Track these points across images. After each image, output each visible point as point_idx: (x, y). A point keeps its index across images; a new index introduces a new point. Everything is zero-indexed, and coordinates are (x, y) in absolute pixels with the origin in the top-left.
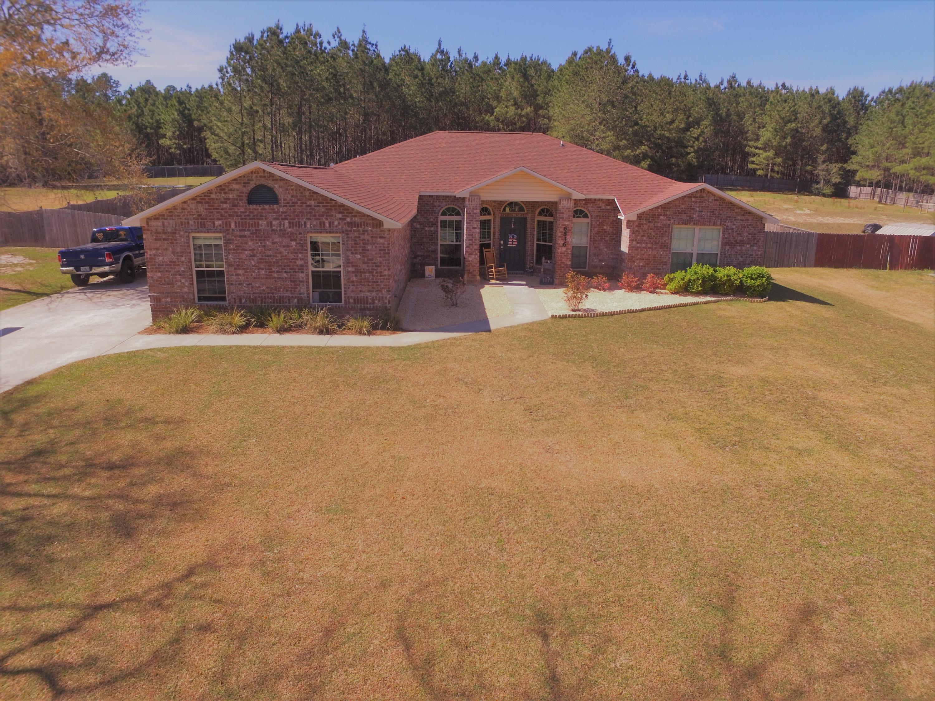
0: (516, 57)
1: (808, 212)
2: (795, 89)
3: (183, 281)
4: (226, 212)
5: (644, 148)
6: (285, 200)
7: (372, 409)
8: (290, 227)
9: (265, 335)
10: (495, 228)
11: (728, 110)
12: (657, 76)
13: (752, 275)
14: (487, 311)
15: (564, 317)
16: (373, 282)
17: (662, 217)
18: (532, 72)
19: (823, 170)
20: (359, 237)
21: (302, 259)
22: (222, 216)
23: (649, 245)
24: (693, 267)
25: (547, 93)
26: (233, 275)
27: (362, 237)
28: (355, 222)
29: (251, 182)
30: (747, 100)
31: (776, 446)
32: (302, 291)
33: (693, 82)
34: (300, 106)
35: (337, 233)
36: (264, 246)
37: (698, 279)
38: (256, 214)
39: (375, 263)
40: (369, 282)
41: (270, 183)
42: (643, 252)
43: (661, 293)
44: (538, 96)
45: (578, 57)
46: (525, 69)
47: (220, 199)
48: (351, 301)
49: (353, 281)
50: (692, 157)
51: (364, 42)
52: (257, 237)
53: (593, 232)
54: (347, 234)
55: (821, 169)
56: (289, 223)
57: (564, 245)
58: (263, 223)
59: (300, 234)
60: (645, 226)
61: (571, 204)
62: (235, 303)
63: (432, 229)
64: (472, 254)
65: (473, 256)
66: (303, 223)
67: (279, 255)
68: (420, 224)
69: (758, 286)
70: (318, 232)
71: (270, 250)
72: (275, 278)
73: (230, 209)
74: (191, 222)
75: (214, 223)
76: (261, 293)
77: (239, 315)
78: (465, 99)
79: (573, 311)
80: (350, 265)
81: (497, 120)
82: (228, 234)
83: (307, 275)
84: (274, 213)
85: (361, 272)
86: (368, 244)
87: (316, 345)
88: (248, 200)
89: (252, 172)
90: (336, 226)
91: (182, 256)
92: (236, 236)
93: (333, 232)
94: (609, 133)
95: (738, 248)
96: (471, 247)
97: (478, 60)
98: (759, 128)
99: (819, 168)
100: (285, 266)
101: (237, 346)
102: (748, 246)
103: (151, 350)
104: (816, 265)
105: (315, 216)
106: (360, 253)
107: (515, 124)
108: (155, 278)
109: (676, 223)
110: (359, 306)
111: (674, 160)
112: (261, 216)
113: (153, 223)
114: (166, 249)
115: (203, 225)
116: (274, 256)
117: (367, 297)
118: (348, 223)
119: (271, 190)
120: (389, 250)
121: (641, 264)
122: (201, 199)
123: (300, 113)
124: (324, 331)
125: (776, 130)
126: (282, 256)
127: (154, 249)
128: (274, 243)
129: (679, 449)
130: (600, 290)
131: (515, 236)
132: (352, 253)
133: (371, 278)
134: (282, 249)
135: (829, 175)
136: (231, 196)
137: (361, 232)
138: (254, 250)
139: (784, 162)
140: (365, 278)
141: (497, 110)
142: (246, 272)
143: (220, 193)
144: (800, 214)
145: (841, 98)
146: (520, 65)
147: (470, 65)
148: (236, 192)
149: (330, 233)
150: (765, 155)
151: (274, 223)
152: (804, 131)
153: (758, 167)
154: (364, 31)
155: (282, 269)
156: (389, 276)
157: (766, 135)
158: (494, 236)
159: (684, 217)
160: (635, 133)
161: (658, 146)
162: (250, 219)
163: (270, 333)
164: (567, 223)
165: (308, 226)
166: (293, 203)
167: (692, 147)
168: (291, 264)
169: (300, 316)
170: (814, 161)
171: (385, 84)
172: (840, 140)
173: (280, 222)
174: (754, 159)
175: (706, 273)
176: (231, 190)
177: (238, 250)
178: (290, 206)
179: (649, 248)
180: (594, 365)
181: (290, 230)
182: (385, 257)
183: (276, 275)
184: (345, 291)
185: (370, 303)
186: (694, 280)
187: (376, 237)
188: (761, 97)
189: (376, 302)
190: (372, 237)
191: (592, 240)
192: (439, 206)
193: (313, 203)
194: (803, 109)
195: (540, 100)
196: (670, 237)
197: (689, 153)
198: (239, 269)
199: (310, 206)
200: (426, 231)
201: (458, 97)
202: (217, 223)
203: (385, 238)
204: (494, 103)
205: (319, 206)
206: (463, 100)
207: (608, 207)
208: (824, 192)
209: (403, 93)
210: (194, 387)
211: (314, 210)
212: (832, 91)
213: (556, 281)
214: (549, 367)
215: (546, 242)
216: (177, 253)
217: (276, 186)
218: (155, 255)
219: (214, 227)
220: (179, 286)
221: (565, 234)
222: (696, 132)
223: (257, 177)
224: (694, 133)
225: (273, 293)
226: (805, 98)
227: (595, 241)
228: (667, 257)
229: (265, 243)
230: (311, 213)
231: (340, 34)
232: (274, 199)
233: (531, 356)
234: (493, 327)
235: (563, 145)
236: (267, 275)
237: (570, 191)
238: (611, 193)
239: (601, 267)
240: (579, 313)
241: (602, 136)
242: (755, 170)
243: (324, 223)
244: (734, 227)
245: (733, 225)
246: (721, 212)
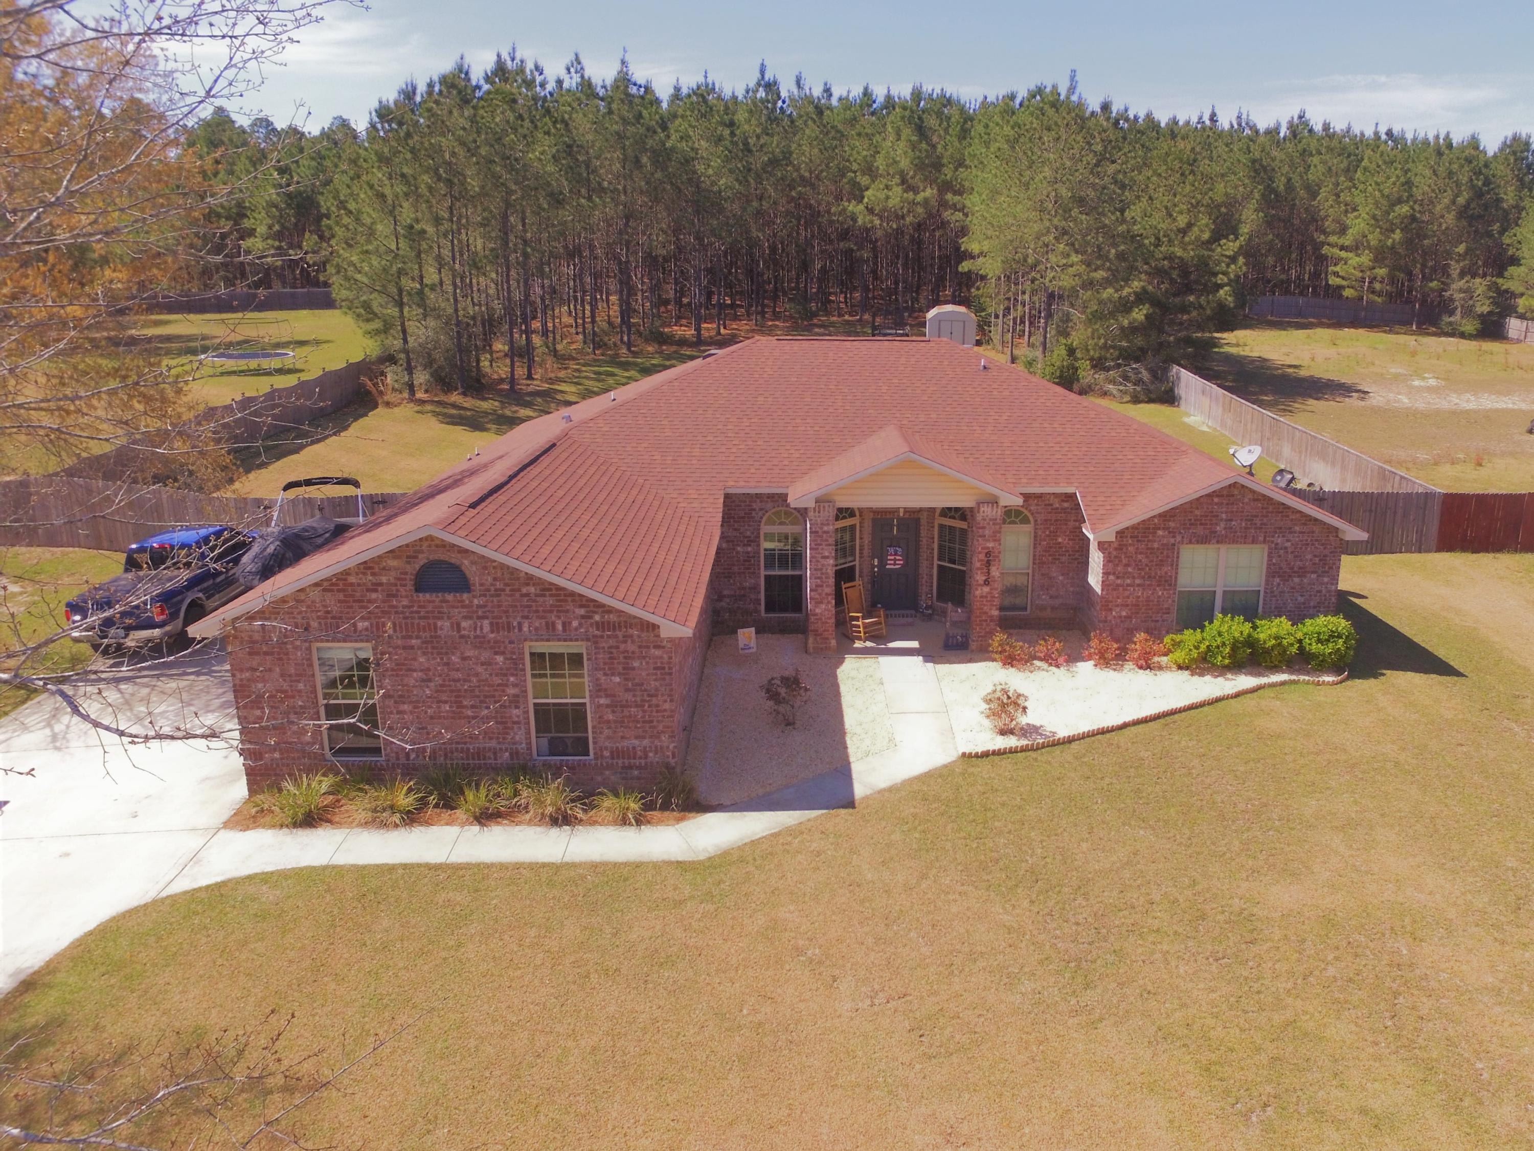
0: (903, 91)
1: (1432, 382)
2: (1409, 136)
4: (377, 607)
5: (1136, 285)
6: (481, 585)
8: (492, 632)
9: (454, 830)
10: (864, 539)
11: (1289, 180)
12: (1163, 119)
13: (1319, 632)
14: (848, 739)
15: (986, 754)
16: (645, 722)
17: (1160, 532)
18: (932, 122)
19: (1461, 290)
20: (618, 647)
21: (515, 685)
22: (369, 612)
23: (1138, 581)
24: (1216, 623)
25: (960, 164)
27: (622, 646)
28: (609, 623)
29: (420, 556)
30: (1324, 162)
32: (517, 738)
33: (1227, 126)
34: (505, 217)
35: (577, 640)
36: (447, 664)
37: (1224, 644)
38: (430, 608)
39: (645, 690)
40: (638, 722)
41: (454, 558)
42: (1127, 593)
43: (1160, 668)
44: (943, 165)
45: (1018, 101)
46: (920, 118)
47: (364, 584)
48: (607, 754)
49: (608, 722)
50: (1225, 294)
51: (624, 80)
52: (433, 648)
53: (1039, 548)
54: (596, 643)
55: (1456, 288)
56: (491, 624)
57: (986, 583)
58: (444, 624)
59: (511, 642)
60: (1131, 549)
61: (998, 513)
62: (398, 759)
63: (749, 549)
64: (821, 602)
65: (823, 606)
66: (515, 624)
67: (474, 679)
68: (728, 542)
69: (1330, 653)
70: (542, 640)
71: (458, 670)
72: (468, 717)
73: (384, 601)
74: (314, 624)
75: (355, 626)
76: (444, 744)
77: (405, 788)
78: (811, 173)
79: (1003, 732)
80: (602, 694)
81: (870, 210)
82: (381, 642)
83: (526, 711)
84: (463, 607)
85: (622, 706)
86: (633, 658)
87: (546, 860)
88: (415, 584)
89: (421, 539)
90: (576, 629)
91: (299, 681)
92: (395, 647)
93: (571, 640)
94: (1075, 258)
95: (1297, 579)
96: (820, 590)
97: (831, 95)
98: (1346, 212)
99: (1454, 286)
100: (486, 697)
101: (405, 866)
102: (1314, 577)
104: (1439, 549)
105: (537, 611)
106: (619, 674)
107: (903, 217)
108: (251, 719)
109: (1186, 540)
110: (620, 762)
111: (1192, 298)
112: (439, 612)
114: (270, 670)
115: (335, 628)
116: (465, 681)
117: (634, 748)
118: (597, 623)
119: (456, 569)
120: (670, 668)
121: (1124, 614)
122: (332, 585)
123: (505, 229)
124: (561, 820)
125: (1374, 217)
126: (479, 681)
128: (464, 659)
130: (1051, 665)
131: (900, 550)
132: (605, 674)
133: (640, 714)
134: (480, 669)
135: (1471, 298)
136: (384, 579)
137: (621, 638)
138: (429, 669)
139: (1393, 280)
140: (630, 716)
141: (868, 193)
142: (415, 707)
143: (364, 574)
144: (1419, 389)
145: (1490, 153)
146: (912, 111)
147: (819, 110)
148: (393, 573)
149: (565, 640)
150: (1354, 260)
151: (464, 624)
152: (1426, 218)
153: (1344, 283)
154: (623, 62)
155: (481, 702)
156: (672, 711)
157: (1358, 225)
158: (861, 553)
159: (1200, 530)
160: (1121, 256)
161: (1160, 273)
162: (420, 618)
163: (462, 825)
164: (990, 545)
165: (525, 629)
166: (496, 590)
167: (1224, 273)
168: (497, 694)
169: (516, 793)
170: (1445, 270)
171: (662, 156)
172: (1489, 234)
173: (475, 623)
174: (1337, 269)
175: (1237, 633)
176: (384, 569)
177: (401, 670)
178: (492, 596)
179: (1139, 585)
180: (1034, 897)
181: (492, 636)
182: (664, 679)
183: (469, 712)
184: (594, 738)
185: (640, 758)
186: (1218, 647)
187: (648, 647)
188: (1349, 156)
189: (651, 755)
190: (640, 647)
191: (1038, 562)
192: (761, 509)
193: (532, 590)
194: (1424, 183)
195: (948, 172)
196: (1175, 565)
197: (1221, 286)
198: (404, 703)
199: (527, 595)
200: (738, 553)
201: (797, 170)
202: (361, 624)
203: (663, 647)
204: (864, 180)
205: (544, 596)
206: (807, 174)
207: (1066, 505)
208: (1462, 329)
209: (695, 172)
211: (535, 601)
212: (1474, 143)
213: (973, 645)
214: (954, 909)
215: (954, 563)
216: (290, 676)
217: (466, 562)
218: (249, 680)
219: (355, 631)
220: (295, 733)
221: (988, 564)
222: (1230, 246)
223: (430, 546)
224: (1228, 249)
225: (465, 743)
226: (1427, 159)
227: (1044, 563)
228: (1170, 601)
229: (449, 659)
230: (528, 606)
231: (579, 63)
232: (462, 584)
233: (924, 876)
234: (860, 790)
235: (985, 367)
236: (454, 712)
237: (996, 492)
238: (1070, 484)
239: (1053, 608)
240: (1012, 742)
241: (1061, 264)
242: (1341, 288)
243: (554, 624)
244: (1288, 544)
245: (1288, 541)
246: (1265, 520)
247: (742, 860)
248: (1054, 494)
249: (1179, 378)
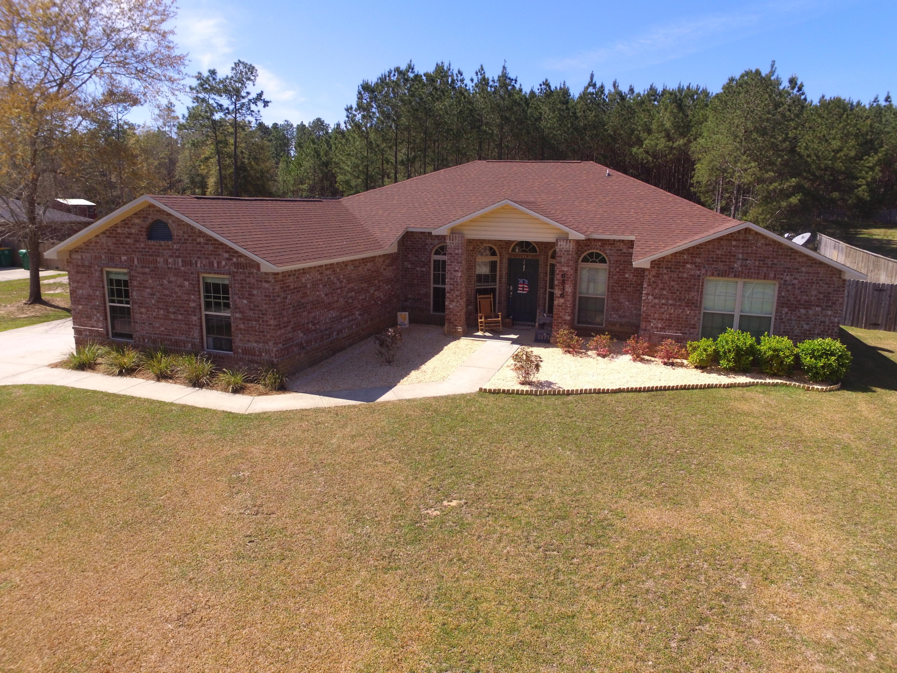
0: (672, 86)
3: (98, 315)
4: (130, 248)
6: (178, 236)
8: (183, 266)
9: (142, 381)
10: (502, 271)
13: (815, 350)
16: (260, 332)
17: (689, 266)
20: (245, 280)
21: (194, 301)
22: (127, 251)
23: (670, 302)
26: (137, 313)
27: (248, 279)
28: (241, 263)
29: (149, 217)
32: (196, 335)
35: (224, 274)
36: (162, 285)
37: (729, 350)
38: (153, 250)
39: (260, 310)
41: (164, 219)
42: (662, 310)
43: (682, 365)
47: (124, 234)
48: (239, 350)
49: (240, 329)
51: (504, 76)
52: (155, 274)
53: (611, 281)
54: (234, 276)
56: (182, 261)
57: (562, 296)
58: (160, 260)
59: (192, 273)
60: (666, 277)
61: (571, 247)
62: (139, 341)
63: (424, 269)
64: (453, 301)
65: (454, 304)
66: (194, 262)
67: (174, 295)
68: (412, 264)
69: (822, 367)
70: (208, 273)
71: (166, 289)
72: (172, 319)
73: (133, 244)
74: (103, 257)
75: (121, 259)
76: (160, 334)
77: (131, 356)
79: (523, 383)
80: (237, 310)
82: (132, 270)
83: (201, 319)
84: (169, 250)
85: (248, 320)
86: (253, 288)
88: (147, 235)
89: (150, 206)
90: (224, 267)
91: (97, 290)
92: (139, 273)
93: (221, 274)
94: (753, 164)
95: (803, 311)
96: (452, 292)
97: (632, 91)
100: (180, 307)
102: (816, 309)
105: (204, 254)
106: (247, 298)
108: (77, 311)
109: (709, 273)
110: (247, 357)
112: (158, 252)
113: (75, 256)
114: (85, 283)
115: (112, 260)
116: (170, 296)
117: (254, 348)
118: (234, 263)
119: (165, 226)
120: (274, 296)
122: (110, 233)
124: (196, 383)
126: (177, 297)
127: (76, 282)
128: (170, 282)
131: (526, 281)
132: (239, 298)
133: (258, 326)
134: (177, 289)
136: (133, 231)
137: (247, 275)
138: (153, 288)
140: (252, 327)
141: (646, 142)
142: (148, 311)
143: (124, 227)
146: (676, 96)
148: (137, 227)
149: (219, 273)
151: (170, 260)
154: (505, 66)
155: (178, 310)
158: (500, 281)
159: (721, 266)
162: (150, 255)
164: (565, 269)
165: (199, 265)
166: (185, 239)
173: (175, 260)
175: (740, 344)
176: (133, 224)
177: (140, 287)
178: (183, 243)
179: (671, 305)
181: (183, 268)
182: (270, 304)
183: (172, 316)
184: (235, 339)
185: (258, 356)
186: (725, 352)
187: (261, 281)
189: (263, 354)
190: (257, 281)
191: (611, 290)
192: (431, 244)
193: (202, 240)
196: (701, 293)
198: (142, 307)
199: (199, 243)
200: (417, 271)
202: (124, 258)
203: (271, 282)
204: (644, 135)
205: (207, 244)
207: (631, 250)
211: (203, 247)
216: (93, 287)
217: (170, 222)
218: (77, 288)
219: (121, 262)
221: (564, 282)
223: (153, 211)
225: (170, 335)
228: (696, 319)
229: (163, 282)
230: (201, 251)
232: (168, 236)
235: (610, 175)
236: (165, 315)
237: (567, 229)
238: (632, 234)
243: (213, 263)
244: (795, 282)
245: (795, 279)
246: (775, 261)
248: (623, 241)
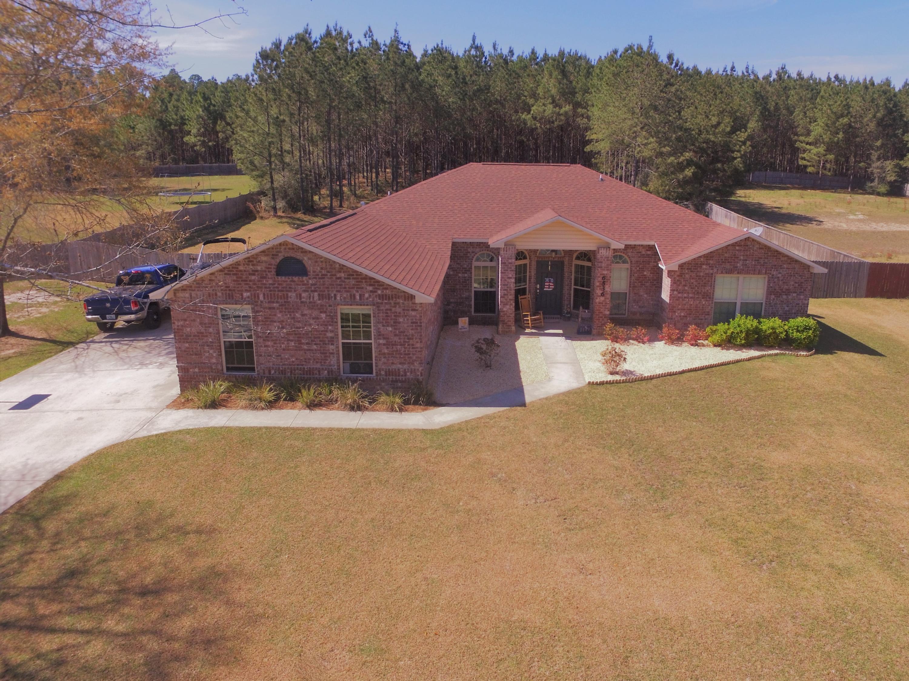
0: (553, 52)
1: (861, 217)
2: (848, 80)
3: (211, 352)
4: (255, 284)
5: (688, 155)
6: (314, 272)
7: (404, 514)
8: (319, 299)
9: (295, 412)
10: (531, 273)
11: (777, 104)
12: (703, 69)
13: (798, 327)
14: (522, 375)
15: (602, 383)
16: (405, 354)
17: (704, 267)
18: (570, 68)
19: (877, 168)
20: (391, 310)
21: (332, 331)
22: (250, 287)
23: (691, 295)
24: (737, 319)
25: (586, 91)
26: (261, 346)
27: (393, 309)
28: (386, 295)
29: (280, 254)
30: (797, 94)
31: (815, 564)
32: (332, 363)
33: (740, 74)
34: (329, 113)
35: (367, 305)
36: (294, 318)
37: (741, 331)
38: (285, 286)
39: (406, 336)
40: (401, 354)
41: (299, 256)
42: (684, 302)
43: (703, 345)
44: (576, 93)
45: (619, 54)
46: (563, 66)
47: (248, 271)
48: (383, 373)
49: (384, 354)
50: (738, 163)
51: (396, 41)
52: (286, 308)
53: (633, 278)
54: (378, 307)
55: (875, 167)
56: (319, 295)
57: (603, 295)
58: (292, 295)
59: (330, 306)
60: (687, 276)
61: (610, 254)
62: (264, 373)
63: (466, 275)
64: (507, 304)
65: (508, 307)
66: (332, 295)
67: (308, 328)
68: (453, 271)
69: (804, 338)
70: (348, 305)
71: (299, 322)
72: (305, 350)
73: (259, 281)
74: (219, 294)
75: (242, 295)
76: (290, 365)
77: (268, 389)
78: (501, 97)
79: (612, 373)
80: (381, 337)
81: (535, 118)
82: (257, 305)
83: (338, 347)
84: (303, 285)
85: (393, 345)
86: (399, 316)
87: (348, 427)
88: (276, 271)
89: (280, 244)
90: (367, 299)
91: (210, 327)
92: (264, 308)
93: (364, 305)
94: (651, 140)
95: (784, 297)
96: (506, 297)
97: (513, 54)
98: (810, 122)
99: (874, 165)
100: (315, 338)
101: (266, 428)
102: (795, 295)
103: (180, 431)
104: (867, 296)
105: (345, 288)
106: (392, 326)
107: (553, 122)
108: (183, 349)
109: (719, 272)
110: (391, 378)
111: (719, 165)
112: (290, 288)
113: (181, 294)
114: (194, 320)
115: (231, 297)
116: (303, 328)
117: (399, 370)
118: (379, 295)
119: (300, 262)
120: (421, 323)
121: (682, 314)
122: (229, 271)
123: (328, 122)
124: (355, 407)
125: (827, 125)
126: (311, 329)
127: (182, 320)
128: (303, 315)
129: (715, 567)
130: (639, 342)
131: (552, 280)
132: (383, 326)
133: (403, 350)
134: (312, 321)
135: (884, 172)
136: (259, 268)
137: (393, 305)
138: (283, 321)
139: (837, 161)
140: (397, 351)
141: (533, 108)
142: (275, 344)
143: (248, 265)
144: (853, 220)
145: (897, 90)
146: (559, 62)
147: (506, 62)
148: (264, 264)
149: (361, 305)
150: (815, 150)
151: (304, 295)
152: (858, 126)
153: (808, 164)
154: (396, 31)
155: (312, 341)
156: (421, 348)
157: (817, 129)
158: (530, 281)
159: (728, 266)
160: (679, 139)
161: (701, 151)
162: (279, 291)
163: (300, 409)
164: (605, 272)
165: (338, 298)
166: (322, 275)
167: (739, 151)
168: (321, 336)
169: (331, 392)
170: (868, 157)
171: (417, 86)
172: (895, 136)
173: (310, 294)
174: (805, 155)
175: (749, 326)
176: (259, 262)
177: (267, 321)
178: (320, 278)
179: (691, 298)
180: (631, 453)
181: (319, 302)
182: (417, 329)
183: (305, 347)
184: (376, 363)
185: (402, 376)
186: (738, 333)
187: (408, 310)
188: (812, 90)
189: (408, 374)
190: (404, 310)
191: (632, 286)
192: (473, 252)
193: (342, 275)
194: (856, 105)
195: (579, 97)
196: (713, 287)
197: (736, 158)
198: (268, 341)
199: (340, 278)
200: (459, 277)
201: (493, 95)
202: (245, 295)
203: (417, 310)
204: (531, 101)
205: (349, 279)
206: (499, 98)
207: (649, 253)
208: (879, 190)
209: (436, 94)
210: (224, 484)
211: (344, 282)
212: (888, 83)
213: (594, 331)
214: (584, 457)
215: (583, 286)
216: (205, 324)
217: (306, 258)
218: (182, 326)
219: (242, 298)
220: (207, 357)
221: (604, 283)
222: (742, 136)
223: (285, 249)
224: (741, 137)
225: (302, 365)
226: (859, 91)
227: (635, 287)
228: (710, 308)
229: (295, 315)
230: (341, 285)
231: (371, 32)
232: (303, 271)
233: (566, 441)
234: (528, 399)
235: (602, 180)
236: (296, 346)
237: (609, 240)
238: (651, 239)
239: (641, 314)
240: (617, 378)
241: (644, 142)
242: (806, 167)
243: (354, 296)
244: (780, 275)
245: (780, 273)
246: (766, 260)
247: (460, 429)
248: (642, 245)
249: (711, 209)
